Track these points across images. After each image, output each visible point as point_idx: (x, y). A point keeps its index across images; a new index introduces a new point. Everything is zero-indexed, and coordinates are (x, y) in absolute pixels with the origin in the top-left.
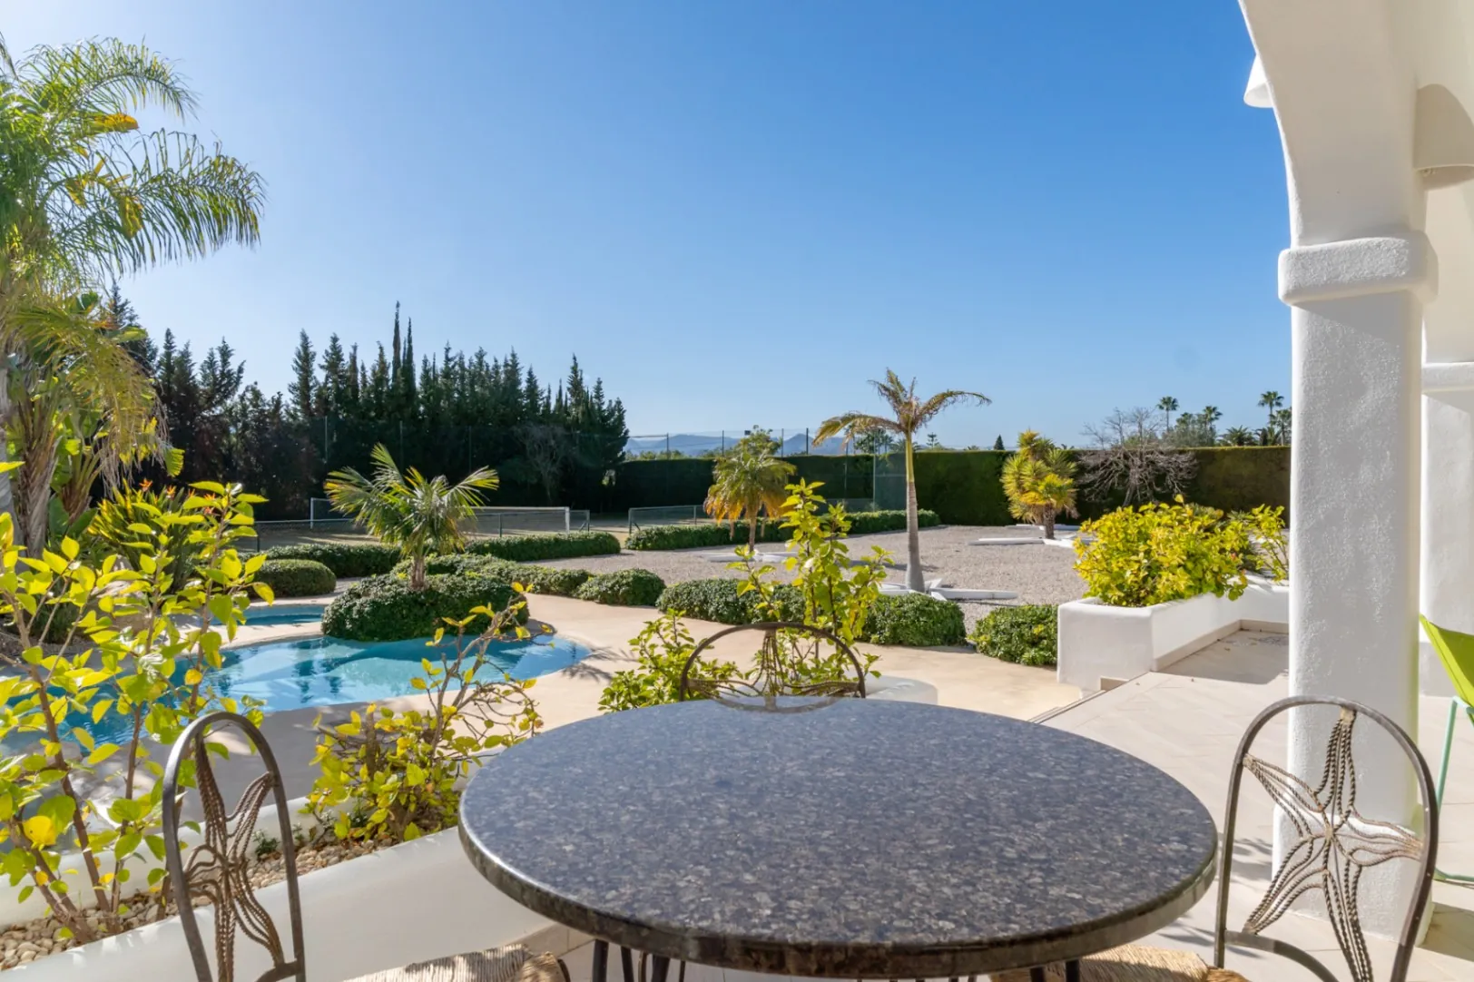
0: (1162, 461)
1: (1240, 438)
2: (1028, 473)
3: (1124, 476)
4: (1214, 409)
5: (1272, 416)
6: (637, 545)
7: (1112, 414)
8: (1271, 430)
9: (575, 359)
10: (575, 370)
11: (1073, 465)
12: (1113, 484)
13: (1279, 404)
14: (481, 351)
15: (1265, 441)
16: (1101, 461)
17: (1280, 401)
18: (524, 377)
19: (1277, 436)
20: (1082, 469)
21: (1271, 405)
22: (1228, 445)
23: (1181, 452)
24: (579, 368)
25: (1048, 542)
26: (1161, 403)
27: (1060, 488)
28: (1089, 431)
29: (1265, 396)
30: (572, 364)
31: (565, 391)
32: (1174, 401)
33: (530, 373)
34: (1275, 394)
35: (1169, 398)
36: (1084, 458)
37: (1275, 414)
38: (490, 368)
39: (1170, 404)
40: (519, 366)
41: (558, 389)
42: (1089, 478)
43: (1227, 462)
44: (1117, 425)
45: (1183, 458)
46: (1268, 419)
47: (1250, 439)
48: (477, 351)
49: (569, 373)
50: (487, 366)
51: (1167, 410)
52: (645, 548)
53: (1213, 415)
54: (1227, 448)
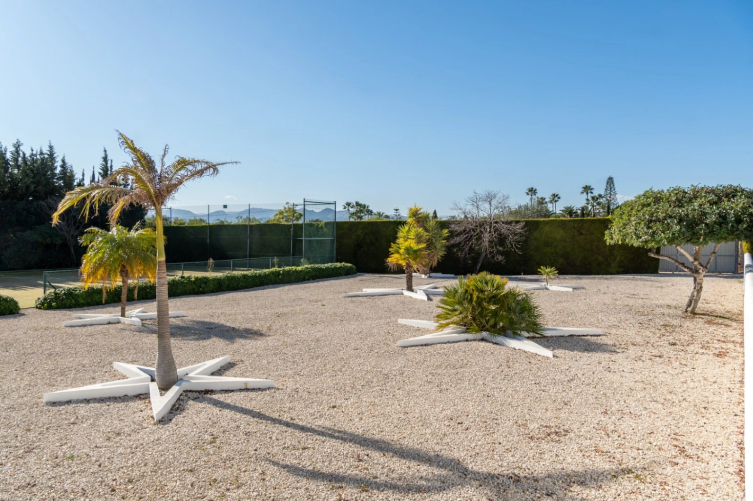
0: (504, 228)
1: (570, 212)
2: (412, 237)
3: (479, 238)
4: (557, 195)
5: (588, 200)
6: (43, 304)
7: (471, 194)
8: (587, 208)
9: (105, 151)
10: (105, 159)
11: (445, 231)
12: (472, 244)
13: (592, 193)
14: (18, 142)
15: (583, 215)
16: (462, 229)
17: (593, 191)
18: (58, 164)
19: (590, 210)
20: (453, 234)
21: (587, 193)
22: (564, 216)
23: (517, 222)
24: (109, 158)
25: (407, 293)
26: (527, 191)
27: (415, 251)
28: (457, 207)
29: (584, 188)
30: (103, 155)
31: (97, 176)
32: (536, 190)
33: (63, 161)
34: (590, 187)
35: (532, 188)
36: (453, 226)
37: (590, 198)
38: (27, 156)
39: (532, 191)
40: (55, 155)
41: (91, 174)
42: (457, 240)
43: (547, 228)
44: (475, 202)
45: (519, 226)
46: (585, 202)
47: (576, 213)
48: (15, 142)
49: (101, 161)
50: (24, 154)
51: (531, 195)
52: (50, 307)
53: (556, 199)
54: (564, 219)
